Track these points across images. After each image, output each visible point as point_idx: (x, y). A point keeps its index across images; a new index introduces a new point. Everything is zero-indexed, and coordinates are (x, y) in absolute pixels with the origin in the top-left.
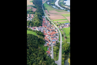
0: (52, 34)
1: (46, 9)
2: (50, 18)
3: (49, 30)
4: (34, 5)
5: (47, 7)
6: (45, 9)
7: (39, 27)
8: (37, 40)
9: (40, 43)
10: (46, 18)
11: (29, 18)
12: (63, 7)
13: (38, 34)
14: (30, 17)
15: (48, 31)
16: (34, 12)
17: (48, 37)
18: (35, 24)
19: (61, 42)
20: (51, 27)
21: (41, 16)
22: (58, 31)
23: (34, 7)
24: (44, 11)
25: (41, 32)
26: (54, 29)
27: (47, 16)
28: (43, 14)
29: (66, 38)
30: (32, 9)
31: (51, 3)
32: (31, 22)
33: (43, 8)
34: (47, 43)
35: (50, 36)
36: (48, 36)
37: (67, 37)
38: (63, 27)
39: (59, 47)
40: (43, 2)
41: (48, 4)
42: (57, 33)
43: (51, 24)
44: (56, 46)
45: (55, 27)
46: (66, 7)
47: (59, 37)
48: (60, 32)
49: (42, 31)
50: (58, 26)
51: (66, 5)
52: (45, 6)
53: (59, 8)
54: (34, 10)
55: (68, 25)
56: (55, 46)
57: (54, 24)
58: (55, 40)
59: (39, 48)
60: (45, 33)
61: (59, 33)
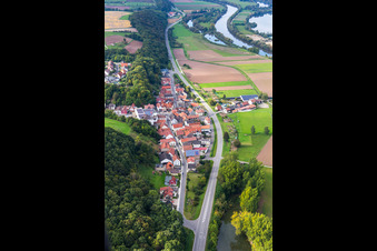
0: (188, 133)
1: (181, 46)
2: (188, 77)
3: (179, 120)
4: (134, 30)
5: (186, 38)
6: (173, 45)
7: (146, 107)
8: (127, 149)
9: (141, 161)
10: (176, 76)
11: (111, 74)
12: (244, 40)
13: (137, 131)
14: (114, 72)
15: (174, 121)
16: (133, 55)
17: (173, 143)
18: (132, 95)
19: (217, 160)
20: (190, 109)
21: (155, 70)
22: (212, 122)
23: (134, 37)
24: (170, 51)
25: (149, 124)
26: (199, 114)
27: (181, 72)
28: (165, 63)
29: (238, 145)
30: (126, 44)
31: (202, 25)
32: (115, 89)
33: (167, 42)
34: (166, 161)
35: (181, 137)
36: (174, 139)
37: (243, 144)
38: (231, 110)
39: (208, 177)
40: (170, 21)
41: (187, 27)
42: (208, 127)
43: (189, 97)
44: (199, 171)
45: (202, 107)
46: (256, 38)
47: (214, 143)
48: (218, 125)
49: (152, 122)
50: (213, 104)
51: (257, 33)
52: (176, 33)
53: (229, 43)
54: (134, 47)
55: (250, 102)
56: (195, 172)
57: (202, 99)
58: (197, 153)
59: (134, 174)
60: (164, 127)
61: (215, 130)
